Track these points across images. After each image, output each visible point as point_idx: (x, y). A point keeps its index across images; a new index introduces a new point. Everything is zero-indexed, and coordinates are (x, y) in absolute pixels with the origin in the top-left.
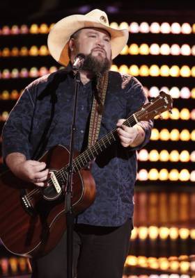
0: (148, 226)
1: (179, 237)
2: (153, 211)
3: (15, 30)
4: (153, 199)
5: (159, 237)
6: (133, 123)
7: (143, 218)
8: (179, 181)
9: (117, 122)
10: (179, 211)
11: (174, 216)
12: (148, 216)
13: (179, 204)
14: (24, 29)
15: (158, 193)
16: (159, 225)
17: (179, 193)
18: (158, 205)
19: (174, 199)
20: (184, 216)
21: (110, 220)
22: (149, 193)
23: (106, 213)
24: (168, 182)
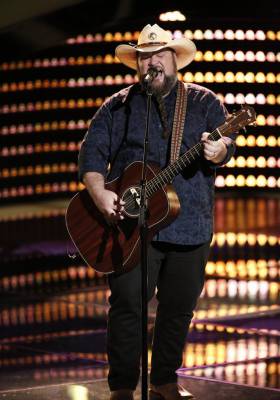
0: (226, 232)
1: (257, 243)
2: (231, 218)
3: (89, 39)
4: (231, 205)
5: (237, 243)
6: (217, 138)
7: (220, 224)
8: (256, 187)
9: (201, 136)
10: (256, 218)
11: (251, 223)
12: (225, 222)
13: (256, 211)
14: (98, 38)
15: (236, 199)
16: (237, 232)
17: (256, 199)
18: (235, 211)
19: (251, 205)
20: (262, 222)
21: (191, 238)
22: (226, 200)
23: (186, 232)
24: (246, 188)
